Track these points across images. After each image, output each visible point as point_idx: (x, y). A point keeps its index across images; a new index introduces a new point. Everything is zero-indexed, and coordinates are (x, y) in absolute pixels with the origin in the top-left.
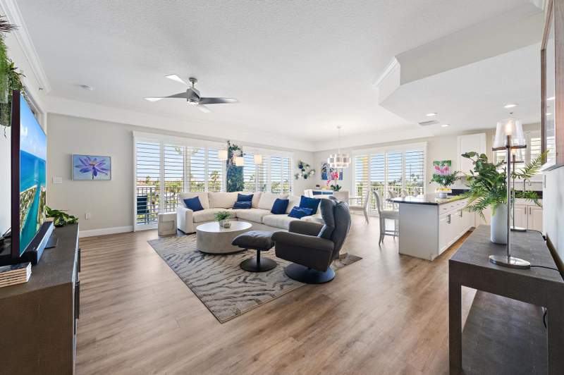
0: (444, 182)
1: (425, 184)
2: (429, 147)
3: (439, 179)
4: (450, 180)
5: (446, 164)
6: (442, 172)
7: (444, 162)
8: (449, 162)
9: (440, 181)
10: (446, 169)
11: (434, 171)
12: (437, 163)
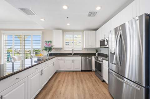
0: (48, 50)
1: (41, 51)
2: (43, 33)
3: (46, 49)
4: (50, 49)
5: (49, 42)
6: (48, 46)
7: (49, 41)
8: (51, 42)
9: (46, 50)
10: (50, 44)
11: (45, 45)
12: (46, 41)
